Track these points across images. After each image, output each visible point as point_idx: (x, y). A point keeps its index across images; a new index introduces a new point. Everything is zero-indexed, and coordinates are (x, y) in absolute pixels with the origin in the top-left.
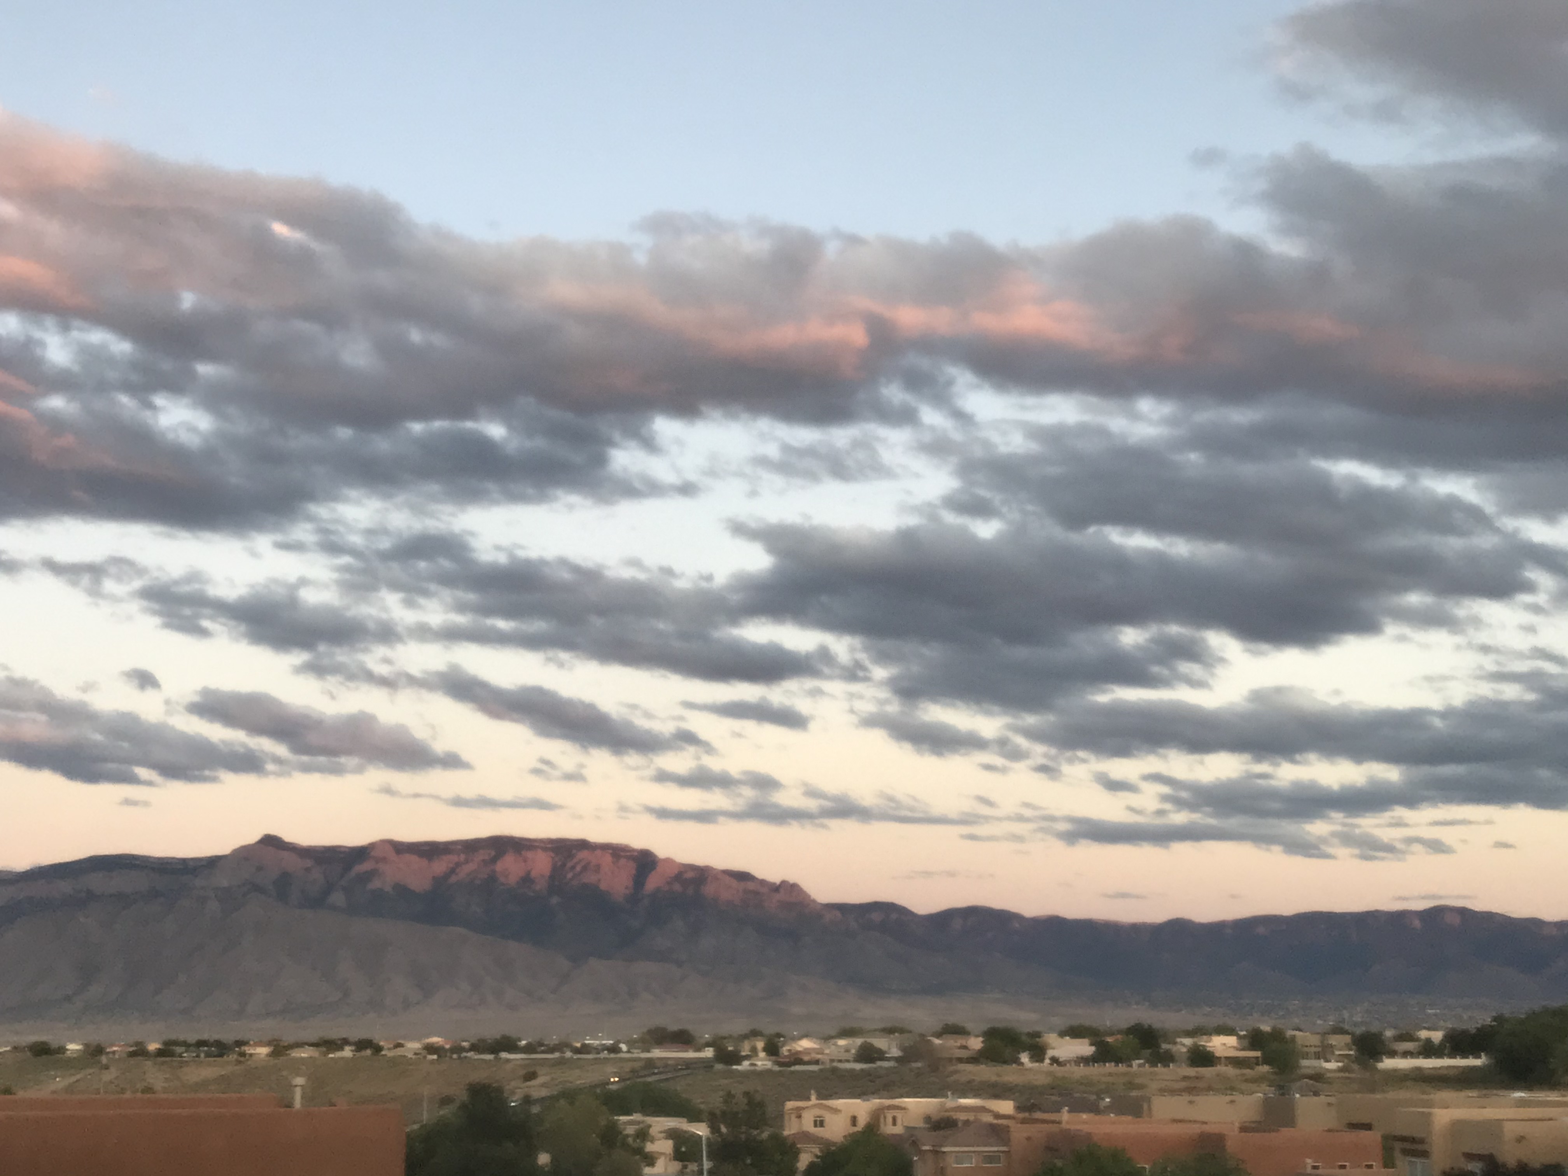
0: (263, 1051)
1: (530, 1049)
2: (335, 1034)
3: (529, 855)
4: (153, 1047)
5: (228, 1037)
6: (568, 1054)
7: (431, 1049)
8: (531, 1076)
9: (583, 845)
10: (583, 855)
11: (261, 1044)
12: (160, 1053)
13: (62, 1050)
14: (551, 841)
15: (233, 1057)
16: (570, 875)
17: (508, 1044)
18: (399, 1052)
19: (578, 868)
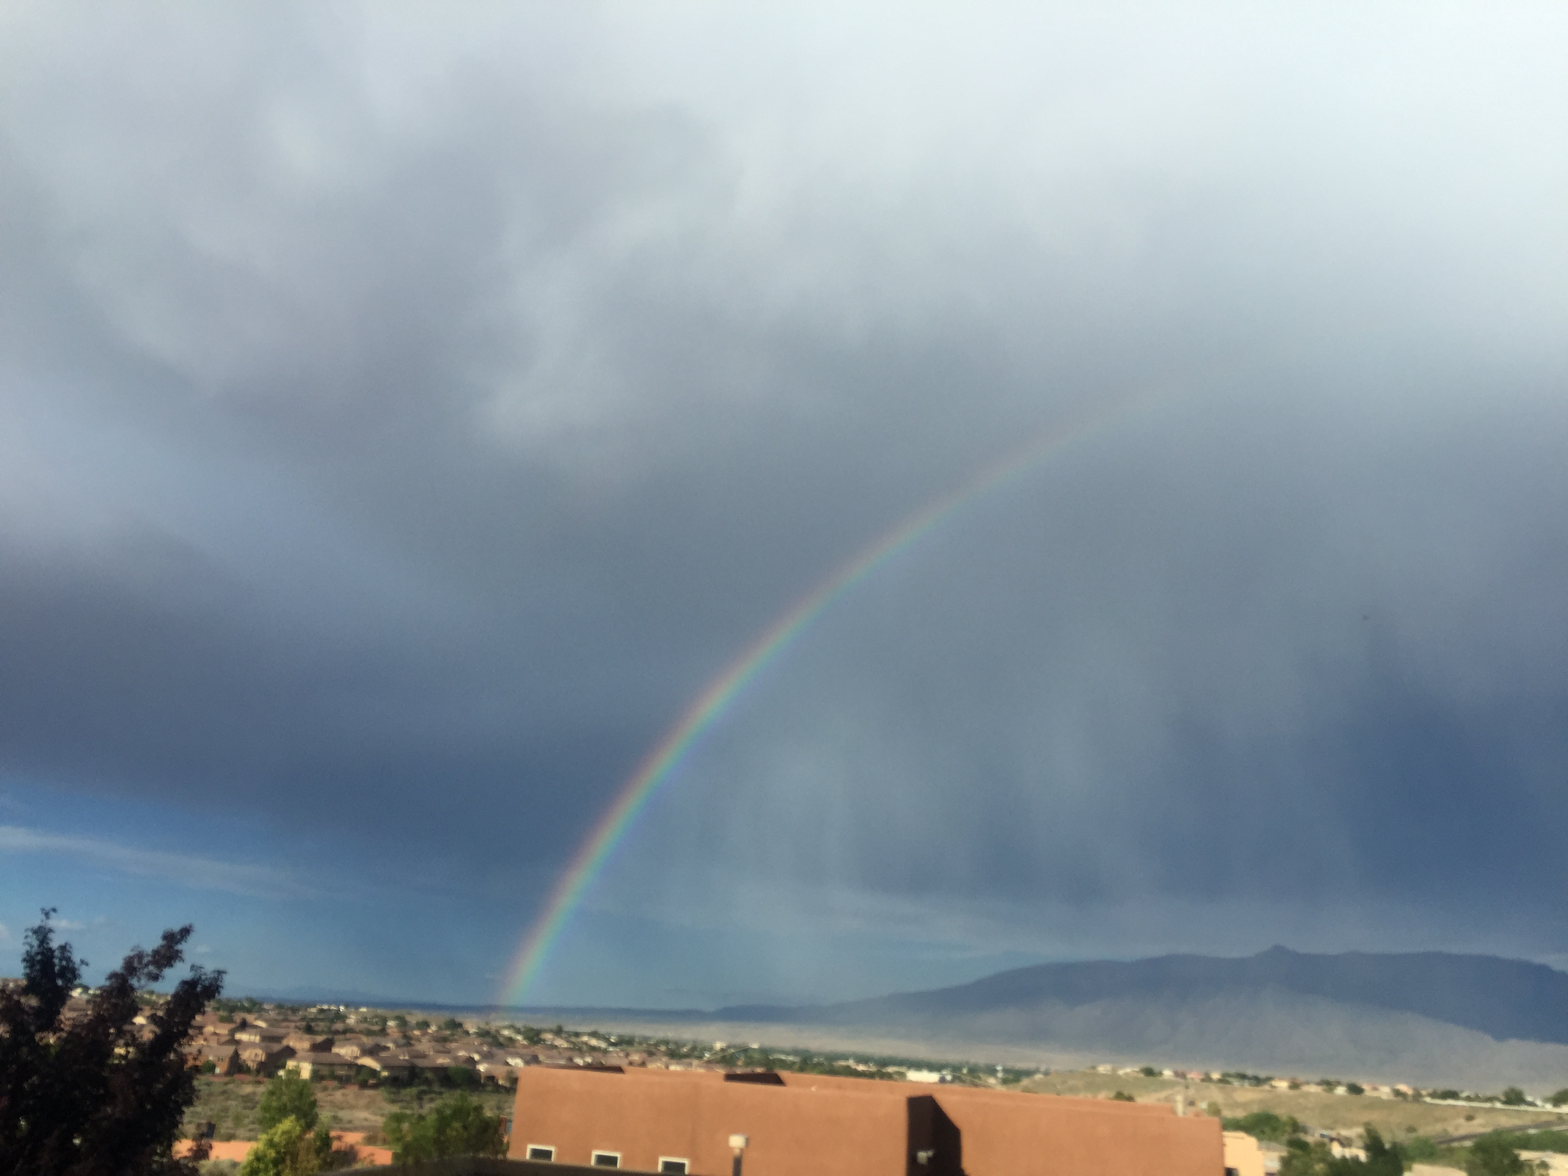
0: (1282, 1085)
1: (1468, 1099)
2: (1331, 1078)
4: (1216, 1076)
5: (1262, 1074)
6: (1498, 1105)
7: (1398, 1093)
8: (1470, 1118)
11: (1281, 1079)
12: (1221, 1081)
13: (1161, 1074)
14: (1473, 957)
15: (1266, 1087)
17: (1453, 1095)
18: (1375, 1094)
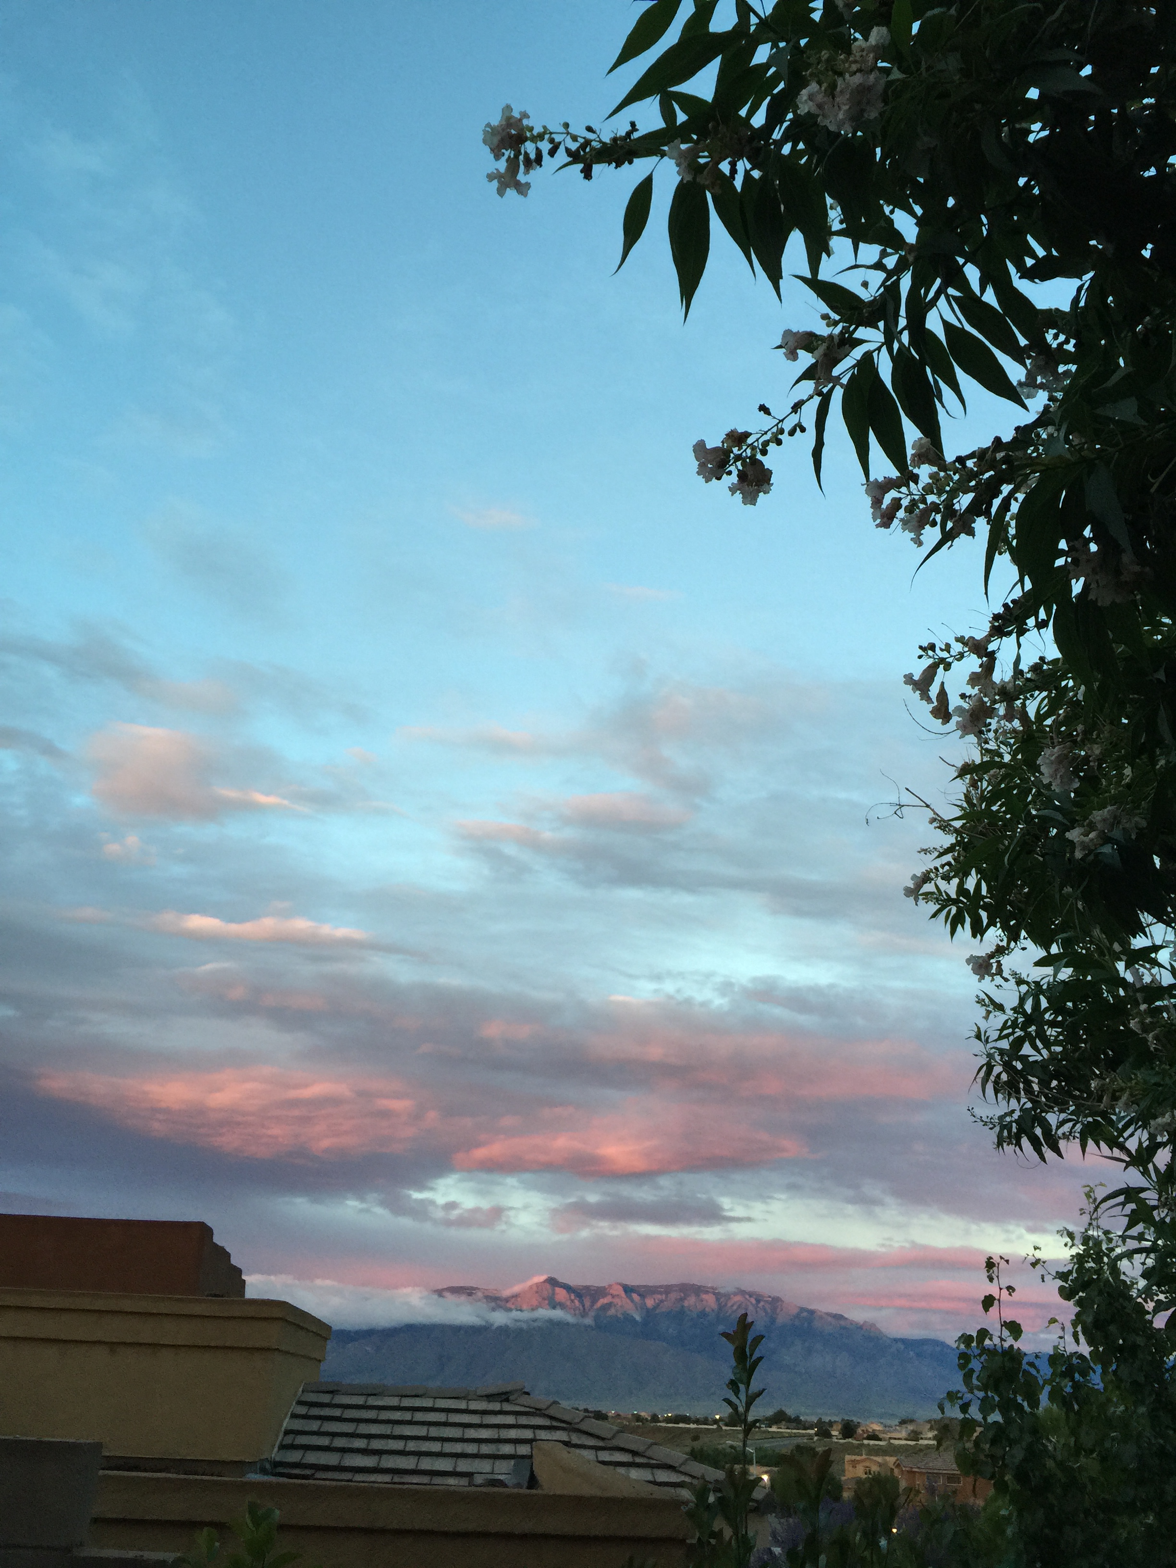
3: (704, 1296)
16: (730, 1311)
19: (735, 1308)
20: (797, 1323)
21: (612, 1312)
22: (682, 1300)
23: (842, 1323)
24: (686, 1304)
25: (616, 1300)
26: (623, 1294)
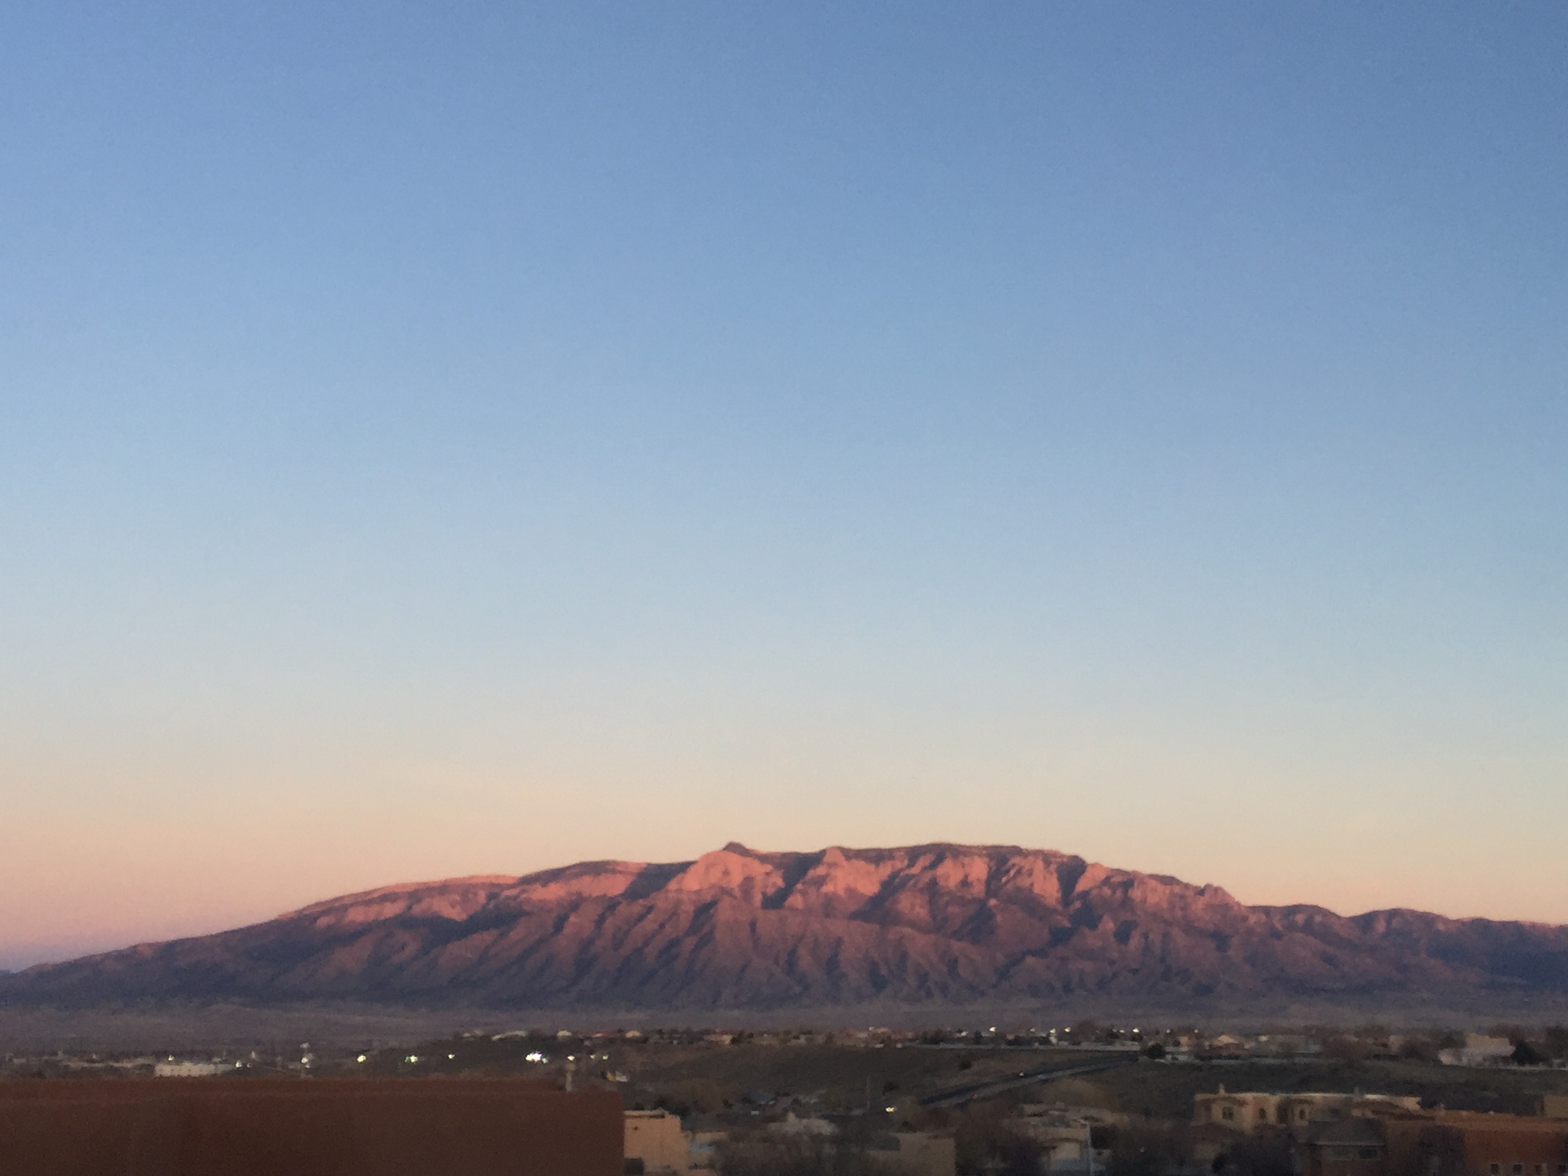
0: (727, 1039)
1: (966, 1040)
3: (966, 860)
4: (632, 1035)
5: (696, 1027)
6: (1003, 1046)
8: (965, 1066)
9: (1016, 851)
10: (1016, 860)
14: (985, 848)
16: (1004, 879)
18: (848, 1041)
19: (1012, 873)
20: (1107, 891)
21: (828, 888)
22: (933, 865)
23: (1177, 889)
24: (940, 871)
25: (832, 871)
26: (845, 863)
